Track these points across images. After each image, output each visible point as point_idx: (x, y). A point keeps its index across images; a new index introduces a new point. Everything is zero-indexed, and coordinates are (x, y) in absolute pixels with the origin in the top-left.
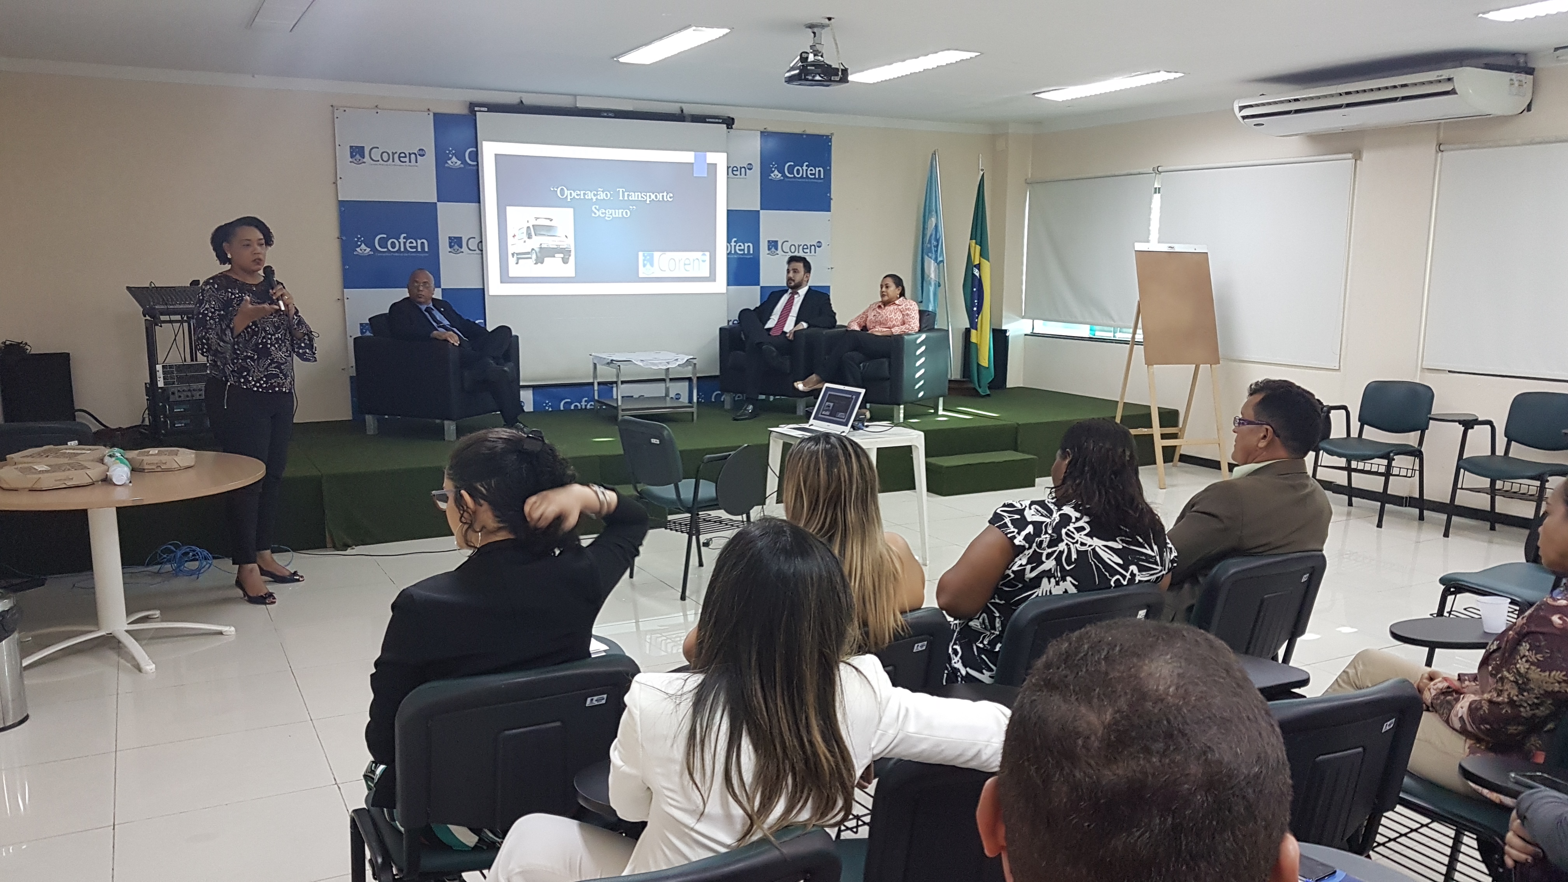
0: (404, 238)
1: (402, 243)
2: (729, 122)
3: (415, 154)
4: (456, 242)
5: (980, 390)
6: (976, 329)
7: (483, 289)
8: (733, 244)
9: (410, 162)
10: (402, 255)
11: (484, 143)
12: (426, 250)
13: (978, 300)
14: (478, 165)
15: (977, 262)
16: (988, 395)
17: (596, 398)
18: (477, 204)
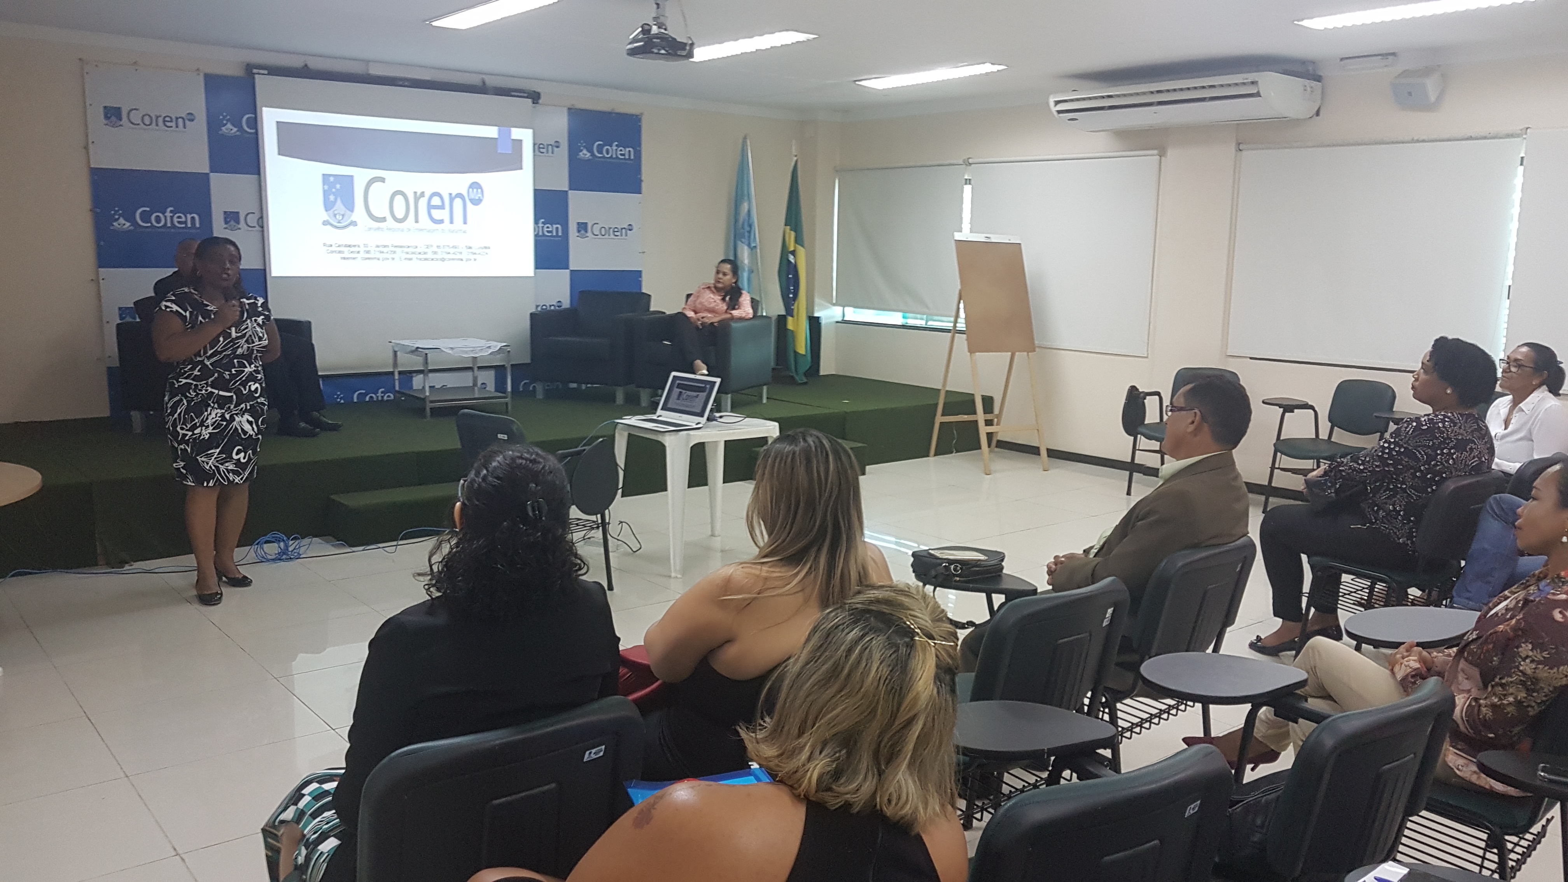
0: (171, 212)
1: (168, 218)
2: (535, 97)
3: (183, 118)
4: (232, 218)
5: (797, 378)
6: (792, 316)
7: (265, 270)
8: (541, 225)
9: (177, 127)
10: (168, 230)
11: (264, 109)
12: (198, 225)
13: (794, 286)
14: (256, 133)
15: (792, 249)
16: (805, 383)
17: (397, 388)
18: (256, 176)
